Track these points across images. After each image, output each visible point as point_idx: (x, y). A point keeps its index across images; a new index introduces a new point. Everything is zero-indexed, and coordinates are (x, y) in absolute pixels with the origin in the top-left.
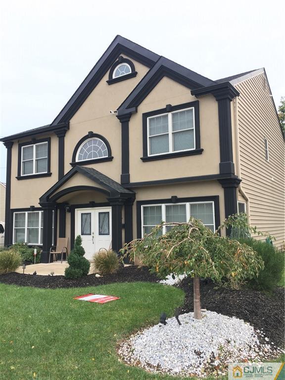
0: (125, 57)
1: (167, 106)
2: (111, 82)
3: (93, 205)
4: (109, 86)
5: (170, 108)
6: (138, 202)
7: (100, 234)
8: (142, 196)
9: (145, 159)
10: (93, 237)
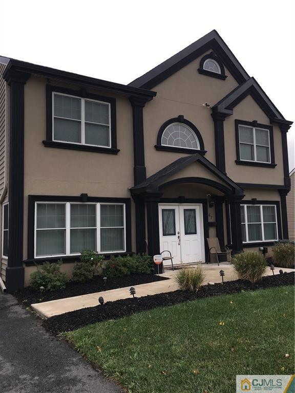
1: (254, 121)
2: (201, 71)
3: (180, 200)
4: (200, 75)
7: (186, 233)
9: (238, 162)
10: (179, 237)
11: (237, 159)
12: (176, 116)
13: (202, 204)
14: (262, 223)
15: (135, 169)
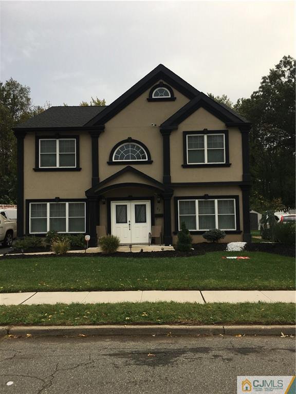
0: (165, 83)
1: (205, 129)
2: (150, 100)
3: (130, 198)
4: (149, 103)
5: (205, 131)
6: (175, 197)
7: (137, 222)
8: (178, 193)
10: (130, 224)
11: (184, 163)
12: (126, 138)
13: (150, 201)
14: (216, 214)
15: (93, 179)
